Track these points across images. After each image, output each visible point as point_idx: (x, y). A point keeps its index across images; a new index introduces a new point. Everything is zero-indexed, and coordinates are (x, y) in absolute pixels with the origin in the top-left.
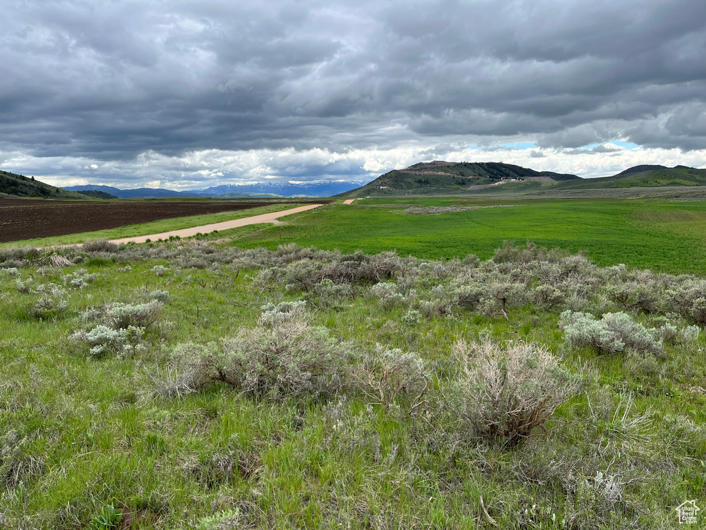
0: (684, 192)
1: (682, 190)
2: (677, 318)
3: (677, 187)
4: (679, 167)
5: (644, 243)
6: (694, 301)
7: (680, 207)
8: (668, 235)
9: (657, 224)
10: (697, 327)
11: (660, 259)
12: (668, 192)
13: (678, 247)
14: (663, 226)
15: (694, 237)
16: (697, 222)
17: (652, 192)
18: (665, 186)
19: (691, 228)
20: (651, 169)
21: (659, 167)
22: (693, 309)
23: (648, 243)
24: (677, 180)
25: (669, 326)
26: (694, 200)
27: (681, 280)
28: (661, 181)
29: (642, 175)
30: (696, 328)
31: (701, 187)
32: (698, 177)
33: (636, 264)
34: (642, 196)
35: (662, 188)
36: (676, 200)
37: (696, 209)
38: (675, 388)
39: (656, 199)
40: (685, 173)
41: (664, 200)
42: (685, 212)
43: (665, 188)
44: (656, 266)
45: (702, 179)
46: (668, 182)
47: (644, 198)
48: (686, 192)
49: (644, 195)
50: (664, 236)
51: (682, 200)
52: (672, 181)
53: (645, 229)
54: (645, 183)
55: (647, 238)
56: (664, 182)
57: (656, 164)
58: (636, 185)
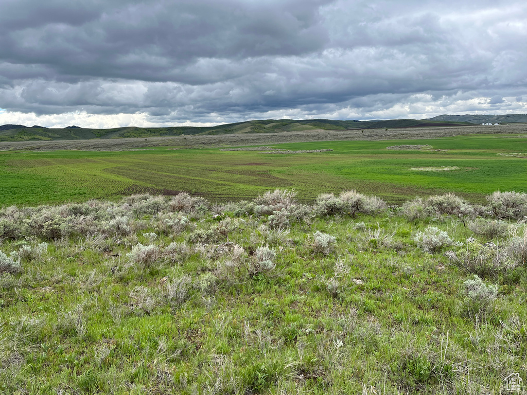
0: (42, 145)
1: (41, 143)
2: (34, 239)
3: (37, 142)
4: (35, 127)
5: (16, 185)
6: (44, 224)
7: (40, 156)
8: (34, 177)
9: (25, 170)
10: (46, 243)
11: (30, 196)
12: (31, 145)
13: (42, 185)
14: (29, 171)
15: (53, 177)
16: (53, 166)
17: (19, 145)
18: (28, 140)
19: (50, 171)
20: (15, 128)
21: (20, 126)
22: (45, 230)
23: (19, 185)
24: (36, 136)
25: (25, 247)
26: (50, 151)
27: (40, 210)
28: (24, 137)
29: (9, 132)
30: (45, 245)
31: (54, 141)
32: (50, 134)
33: (11, 202)
34: (11, 149)
35: (26, 142)
36: (37, 151)
37: (52, 157)
38: (29, 294)
39: (22, 150)
40: (41, 131)
41: (29, 151)
42: (45, 159)
43: (28, 142)
44: (27, 201)
45: (53, 135)
46: (30, 138)
47: (14, 150)
48: (44, 145)
49: (13, 148)
50: (31, 178)
51: (42, 151)
52: (32, 137)
53: (16, 174)
54: (12, 138)
55: (19, 180)
56: (27, 138)
57: (19, 124)
58: (5, 140)
